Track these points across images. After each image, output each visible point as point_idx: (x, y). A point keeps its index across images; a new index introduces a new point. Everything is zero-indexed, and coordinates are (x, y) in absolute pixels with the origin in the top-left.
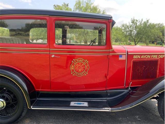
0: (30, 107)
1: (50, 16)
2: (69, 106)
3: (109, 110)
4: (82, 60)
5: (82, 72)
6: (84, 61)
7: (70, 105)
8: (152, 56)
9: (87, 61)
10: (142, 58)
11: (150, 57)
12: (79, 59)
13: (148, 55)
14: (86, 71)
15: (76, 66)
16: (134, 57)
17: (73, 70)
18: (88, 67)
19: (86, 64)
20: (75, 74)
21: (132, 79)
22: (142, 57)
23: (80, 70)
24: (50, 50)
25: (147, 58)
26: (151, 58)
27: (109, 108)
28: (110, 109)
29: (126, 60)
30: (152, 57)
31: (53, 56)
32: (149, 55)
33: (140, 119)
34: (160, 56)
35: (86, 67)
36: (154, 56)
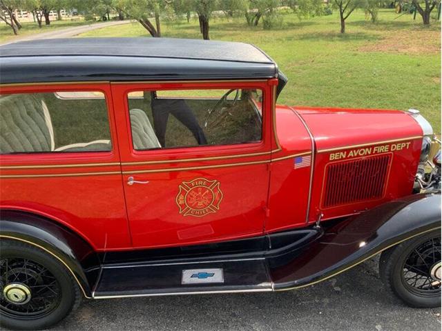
0: (90, 296)
1: (112, 83)
2: (179, 285)
3: (271, 288)
4: (203, 181)
5: (205, 206)
6: (208, 184)
7: (182, 283)
8: (375, 150)
9: (216, 183)
10: (351, 157)
11: (369, 153)
12: (198, 181)
13: (365, 147)
14: (216, 203)
15: (192, 196)
16: (331, 157)
17: (183, 206)
18: (220, 194)
19: (215, 190)
20: (190, 212)
21: (324, 206)
22: (351, 154)
23: (200, 204)
24: (121, 165)
25: (364, 155)
26: (372, 153)
27: (270, 284)
28: (273, 285)
29: (311, 166)
30: (376, 152)
31: (131, 183)
32: (369, 147)
33: (339, 289)
34: (394, 147)
35: (215, 195)
36: (381, 149)
